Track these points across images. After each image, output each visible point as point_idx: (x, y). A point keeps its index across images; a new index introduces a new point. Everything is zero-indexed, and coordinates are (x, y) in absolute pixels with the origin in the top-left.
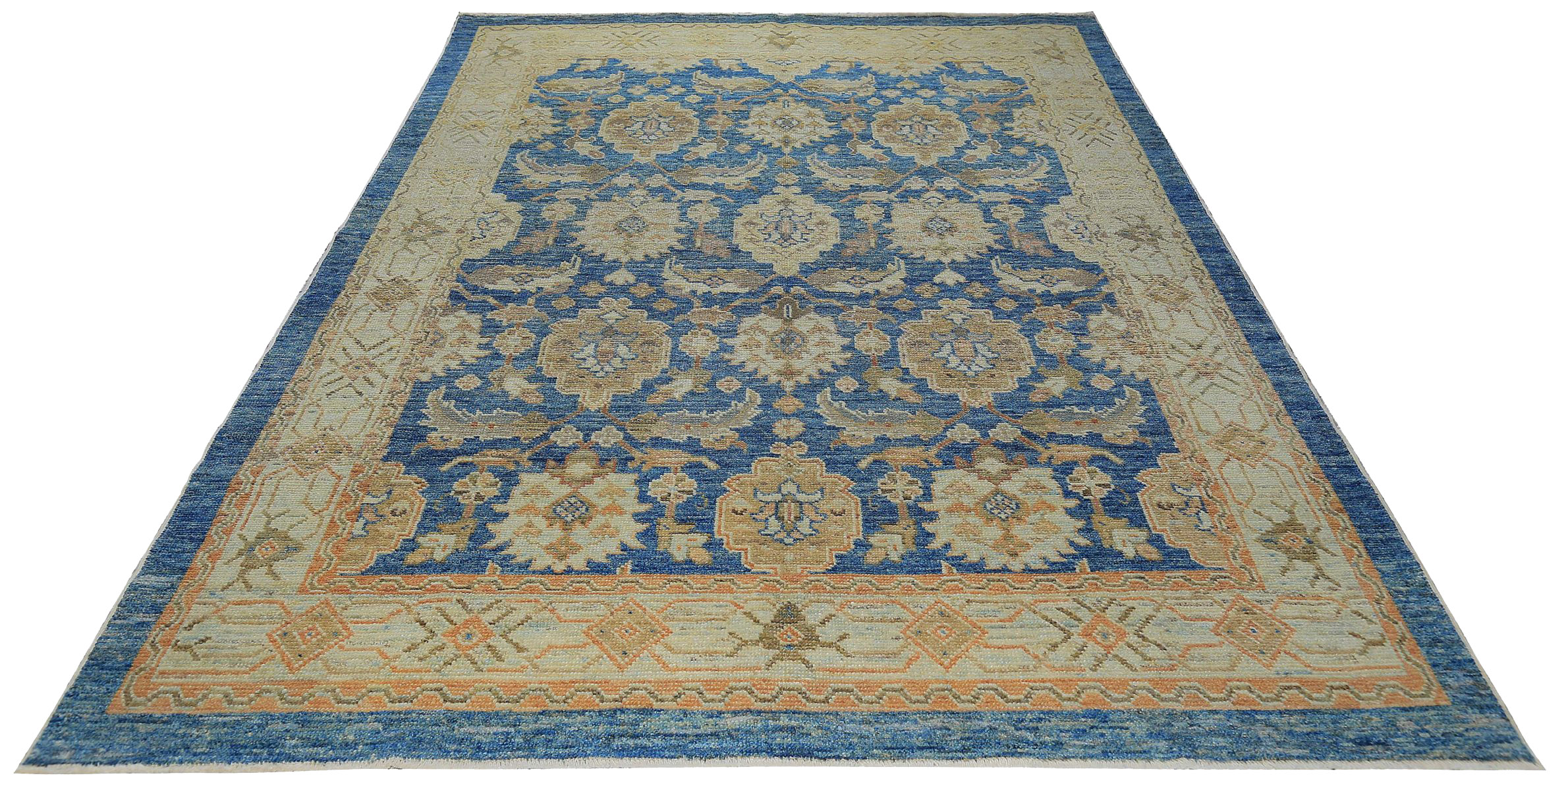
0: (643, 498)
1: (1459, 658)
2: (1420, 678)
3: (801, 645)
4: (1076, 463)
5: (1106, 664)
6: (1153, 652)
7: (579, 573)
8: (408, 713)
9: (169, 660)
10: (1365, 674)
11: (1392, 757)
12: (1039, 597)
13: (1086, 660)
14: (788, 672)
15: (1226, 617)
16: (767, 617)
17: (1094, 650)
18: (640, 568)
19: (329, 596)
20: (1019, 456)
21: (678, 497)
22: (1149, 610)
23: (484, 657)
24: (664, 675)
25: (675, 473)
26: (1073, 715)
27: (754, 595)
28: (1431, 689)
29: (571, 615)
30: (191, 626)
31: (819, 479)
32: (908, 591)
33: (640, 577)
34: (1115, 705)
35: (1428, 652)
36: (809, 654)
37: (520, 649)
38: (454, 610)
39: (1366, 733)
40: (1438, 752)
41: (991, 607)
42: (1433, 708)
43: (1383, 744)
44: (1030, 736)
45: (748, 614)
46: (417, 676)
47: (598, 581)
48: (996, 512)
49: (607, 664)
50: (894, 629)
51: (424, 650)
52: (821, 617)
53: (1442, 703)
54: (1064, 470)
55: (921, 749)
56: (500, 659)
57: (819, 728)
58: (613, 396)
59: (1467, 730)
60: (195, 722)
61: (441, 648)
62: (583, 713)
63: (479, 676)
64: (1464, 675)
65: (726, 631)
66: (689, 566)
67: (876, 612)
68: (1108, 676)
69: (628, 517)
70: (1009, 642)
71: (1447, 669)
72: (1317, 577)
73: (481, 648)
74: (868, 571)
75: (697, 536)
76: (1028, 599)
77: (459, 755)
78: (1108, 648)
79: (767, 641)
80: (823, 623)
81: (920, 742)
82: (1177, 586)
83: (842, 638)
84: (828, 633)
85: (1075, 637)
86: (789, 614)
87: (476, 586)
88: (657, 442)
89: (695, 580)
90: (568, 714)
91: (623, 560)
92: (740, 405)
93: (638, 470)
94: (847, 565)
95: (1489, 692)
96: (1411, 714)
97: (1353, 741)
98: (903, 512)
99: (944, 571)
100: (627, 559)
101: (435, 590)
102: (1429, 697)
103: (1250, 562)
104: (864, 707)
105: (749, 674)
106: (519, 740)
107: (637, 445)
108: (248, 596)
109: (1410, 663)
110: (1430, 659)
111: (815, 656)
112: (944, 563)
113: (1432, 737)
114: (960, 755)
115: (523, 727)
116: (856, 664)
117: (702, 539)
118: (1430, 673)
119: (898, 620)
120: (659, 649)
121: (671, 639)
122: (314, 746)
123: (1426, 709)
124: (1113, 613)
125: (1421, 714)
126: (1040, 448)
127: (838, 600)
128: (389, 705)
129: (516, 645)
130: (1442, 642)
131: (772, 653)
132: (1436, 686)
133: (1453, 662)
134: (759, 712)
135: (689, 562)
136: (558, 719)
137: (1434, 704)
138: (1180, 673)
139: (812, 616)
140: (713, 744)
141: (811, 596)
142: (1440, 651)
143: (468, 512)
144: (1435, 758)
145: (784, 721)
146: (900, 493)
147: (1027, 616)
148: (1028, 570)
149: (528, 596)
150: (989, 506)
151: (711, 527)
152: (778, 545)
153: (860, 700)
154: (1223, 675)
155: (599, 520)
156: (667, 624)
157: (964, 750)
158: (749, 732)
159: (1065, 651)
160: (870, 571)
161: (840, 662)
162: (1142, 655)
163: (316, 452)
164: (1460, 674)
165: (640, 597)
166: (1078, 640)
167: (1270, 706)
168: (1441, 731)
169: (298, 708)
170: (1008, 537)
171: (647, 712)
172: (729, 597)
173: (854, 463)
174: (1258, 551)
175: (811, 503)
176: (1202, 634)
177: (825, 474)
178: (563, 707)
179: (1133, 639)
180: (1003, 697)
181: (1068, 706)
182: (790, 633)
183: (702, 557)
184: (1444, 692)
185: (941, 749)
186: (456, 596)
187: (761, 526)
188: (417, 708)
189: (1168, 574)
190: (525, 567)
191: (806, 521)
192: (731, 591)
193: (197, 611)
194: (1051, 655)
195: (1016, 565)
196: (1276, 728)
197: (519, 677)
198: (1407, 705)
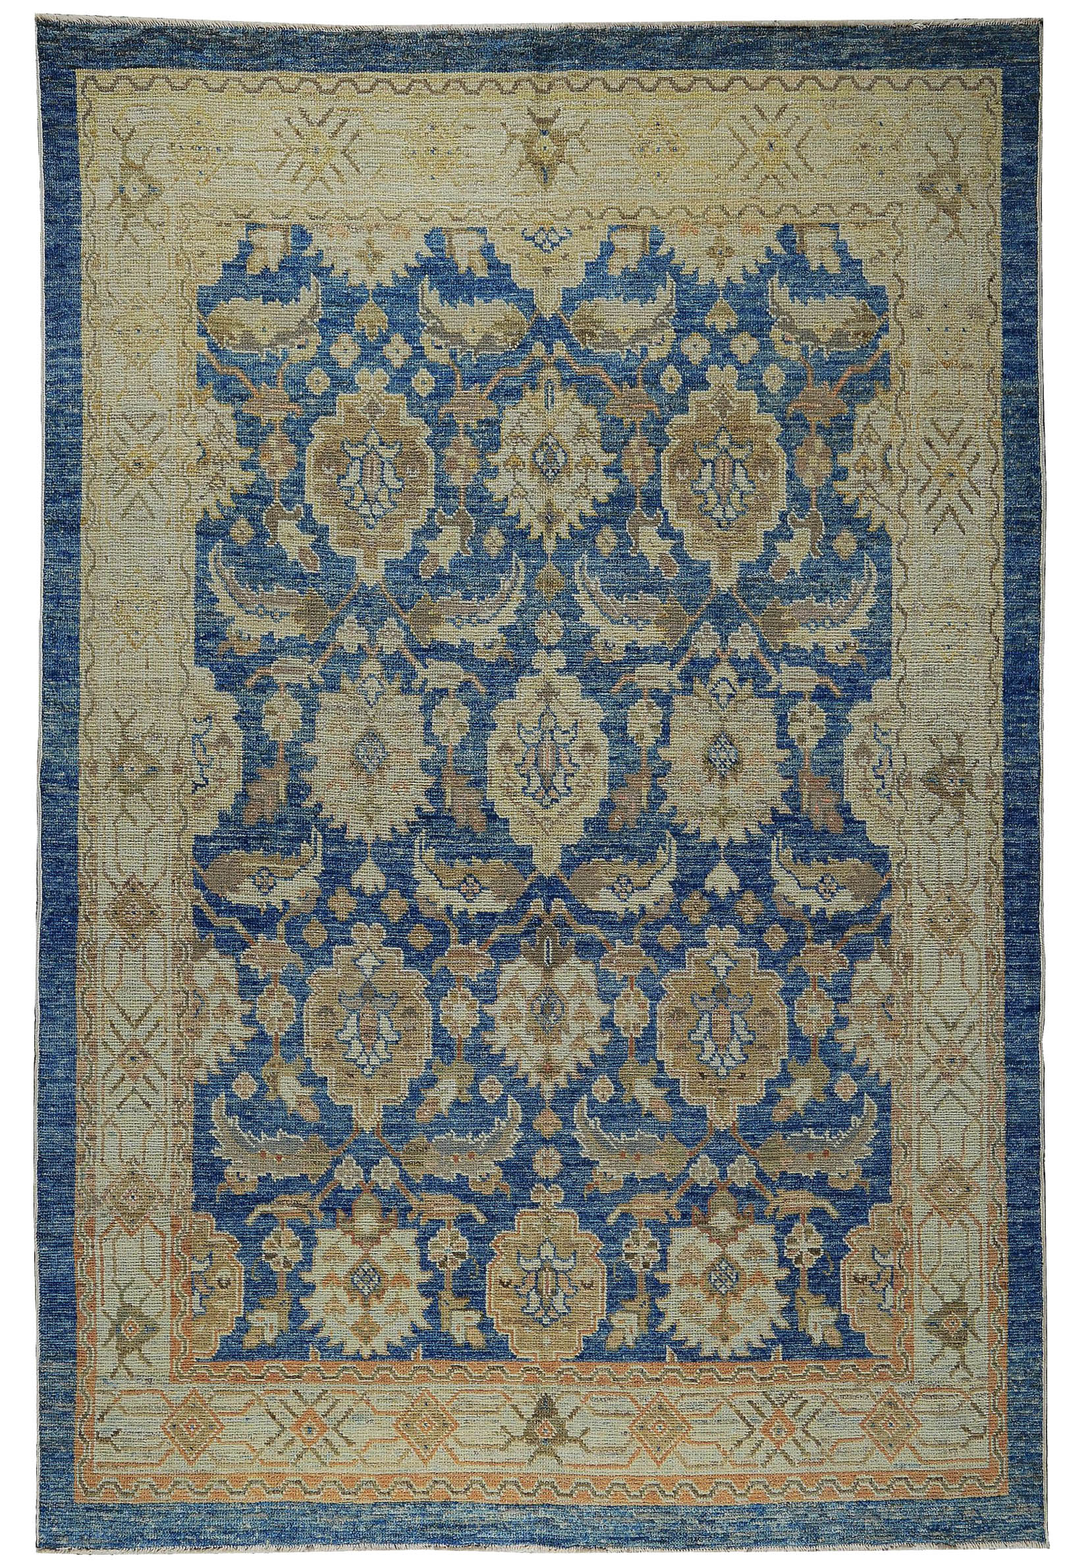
0: (425, 1265)
1: (1033, 1451)
3: (554, 1440)
4: (797, 1217)
5: (775, 1459)
6: (811, 1447)
7: (382, 1358)
8: (282, 1503)
9: (99, 1453)
10: (959, 1465)
12: (738, 1389)
13: (760, 1456)
14: (544, 1466)
15: (874, 1410)
16: (529, 1411)
17: (769, 1445)
18: (429, 1354)
19: (195, 1385)
20: (750, 1207)
21: (454, 1262)
22: (818, 1405)
23: (325, 1451)
24: (455, 1469)
25: (449, 1228)
26: (741, 1510)
27: (520, 1387)
28: (1000, 1481)
29: (382, 1406)
30: (102, 1417)
31: (574, 1239)
32: (637, 1383)
33: (430, 1363)
34: (772, 1499)
35: (1012, 1445)
36: (561, 1450)
37: (350, 1443)
38: (293, 1401)
39: (939, 1521)
41: (699, 1399)
43: (946, 1531)
44: (708, 1529)
45: (514, 1407)
46: (280, 1469)
47: (399, 1369)
48: (718, 1284)
49: (413, 1458)
50: (624, 1424)
51: (280, 1443)
52: (570, 1409)
53: (1003, 1494)
54: (785, 1227)
55: (634, 1539)
56: (337, 1453)
57: (566, 1520)
58: (385, 1108)
60: (139, 1511)
61: (292, 1441)
62: (402, 1505)
63: (323, 1469)
64: (1030, 1468)
65: (498, 1425)
66: (467, 1352)
67: (610, 1406)
68: (773, 1471)
69: (414, 1287)
70: (706, 1438)
71: (1020, 1462)
72: (957, 1367)
73: (320, 1442)
74: (608, 1359)
75: (471, 1313)
76: (728, 1391)
77: (325, 1542)
78: (778, 1444)
79: (529, 1437)
80: (571, 1417)
81: (633, 1534)
82: (846, 1378)
83: (585, 1432)
84: (574, 1428)
85: (756, 1433)
86: (546, 1407)
87: (305, 1374)
88: (432, 1184)
89: (472, 1366)
90: (393, 1505)
91: (414, 1344)
92: (503, 1124)
93: (416, 1225)
94: (593, 1351)
95: (1040, 1483)
96: (976, 1503)
97: (927, 1528)
98: (641, 1283)
99: (668, 1359)
100: (418, 1342)
101: (275, 1378)
102: (995, 1488)
103: (910, 1348)
104: (596, 1501)
105: (516, 1469)
106: (362, 1529)
107: (414, 1188)
108: (134, 1385)
109: (995, 1456)
111: (563, 1450)
112: (669, 1349)
113: (983, 1523)
114: (659, 1545)
115: (363, 1518)
116: (595, 1459)
117: (476, 1317)
118: (1006, 1465)
119: (628, 1414)
120: (450, 1441)
121: (460, 1433)
122: (225, 1533)
123: (989, 1499)
124: (791, 1406)
125: (983, 1503)
126: (769, 1195)
127: (583, 1391)
128: (267, 1496)
129: (346, 1439)
130: (1027, 1436)
131: (533, 1448)
132: (1005, 1478)
133: (1027, 1455)
134: (525, 1507)
135: (467, 1345)
136: (386, 1510)
137: (997, 1495)
138: (827, 1467)
139: (564, 1408)
140: (493, 1534)
141: (564, 1388)
142: (1022, 1444)
143: (282, 1282)
145: (542, 1514)
146: (641, 1258)
147: (725, 1410)
148: (734, 1358)
149: (346, 1386)
150: (714, 1277)
151: (483, 1302)
152: (538, 1326)
153: (594, 1494)
154: (854, 1468)
155: (390, 1294)
156: (455, 1416)
157: (662, 1541)
158: (517, 1525)
159: (747, 1447)
160: (612, 1357)
161: (582, 1458)
162: (803, 1450)
163: (133, 1197)
164: (1027, 1467)
165: (432, 1387)
166: (758, 1435)
167: (880, 1497)
169: (205, 1499)
170: (723, 1317)
171: (446, 1504)
172: (499, 1387)
173: (602, 1217)
174: (920, 1334)
175: (565, 1273)
176: (850, 1428)
177: (578, 1231)
178: (389, 1499)
179: (799, 1434)
180: (695, 1492)
181: (740, 1501)
182: (547, 1428)
183: (477, 1339)
184: (1008, 1483)
185: (646, 1539)
186: (292, 1387)
187: (523, 1302)
188: (287, 1499)
189: (842, 1363)
190: (339, 1350)
191: (561, 1295)
192: (502, 1381)
193: (102, 1401)
194: (736, 1451)
195: (725, 1353)
196: (878, 1516)
197: (352, 1470)
198: (977, 1496)
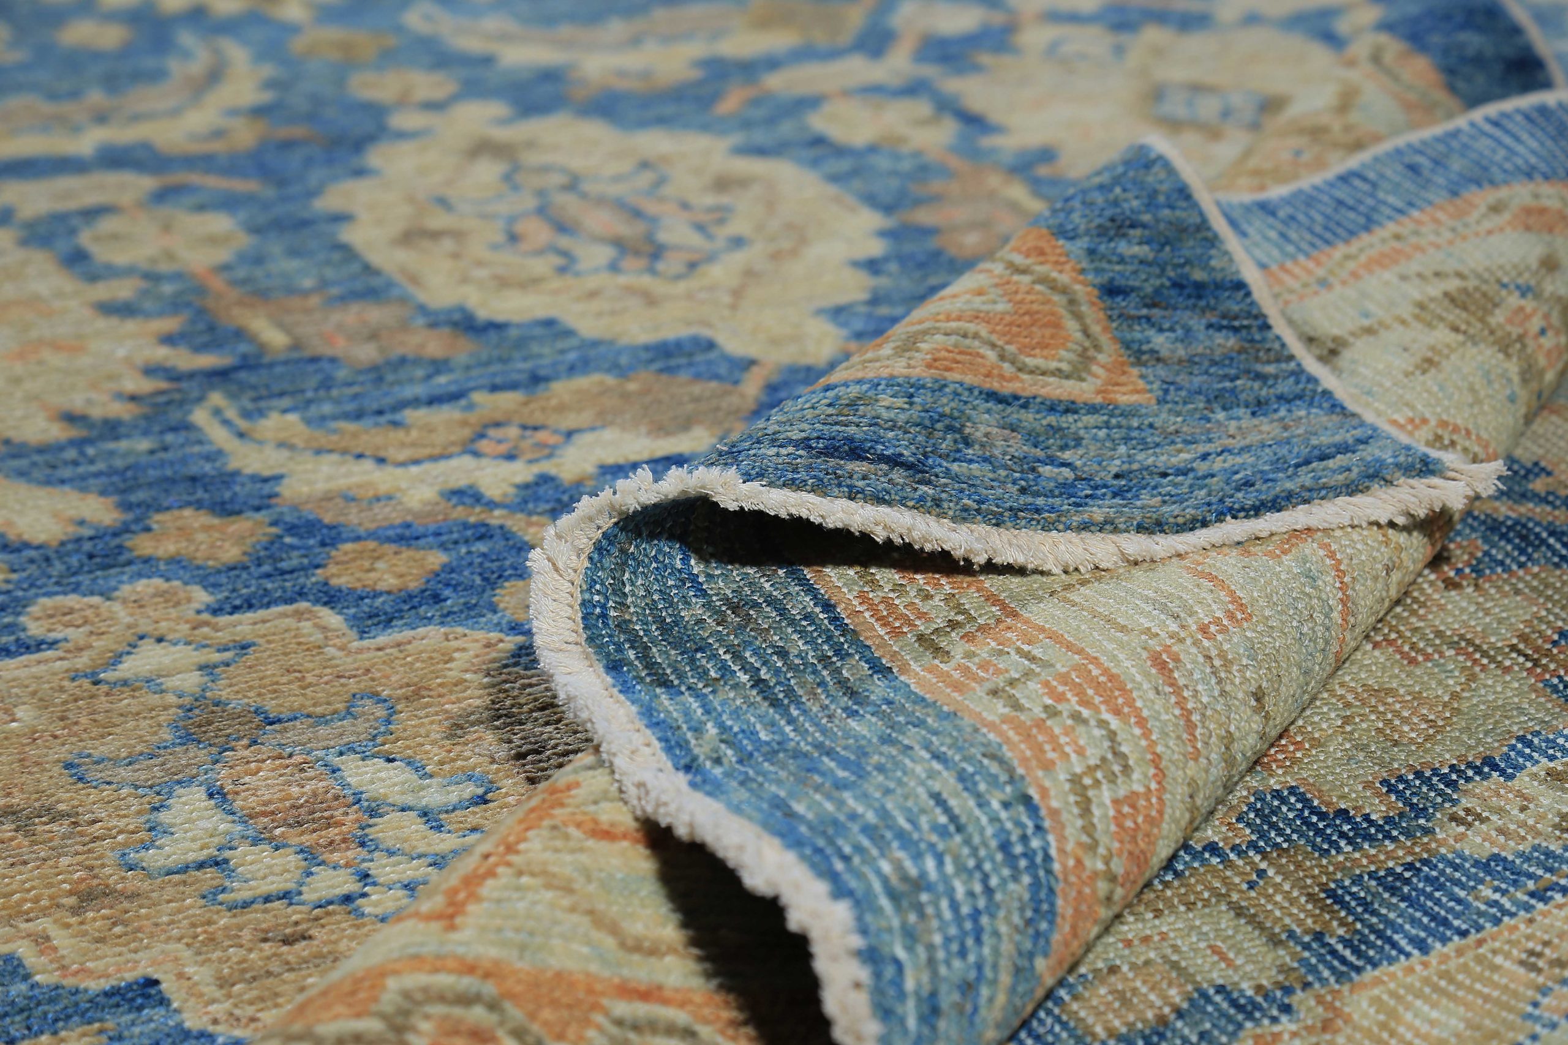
1: (1198, 275)
2: (1057, 326)
11: (937, 502)
28: (1092, 359)
35: (1091, 252)
39: (852, 430)
40: (1097, 513)
42: (1093, 409)
43: (908, 466)
53: (1124, 399)
59: (1205, 457)
64: (1210, 326)
71: (1154, 305)
95: (1292, 365)
96: (1015, 414)
102: (1082, 380)
109: (1026, 279)
110: (1098, 271)
113: (1079, 479)
118: (1094, 315)
123: (1071, 408)
125: (1052, 419)
130: (1144, 226)
132: (1109, 353)
133: (1177, 285)
137: (1099, 400)
142: (1136, 249)
144: (1085, 527)
164: (1197, 324)
168: (1115, 467)
184: (1135, 371)
198: (1007, 388)
